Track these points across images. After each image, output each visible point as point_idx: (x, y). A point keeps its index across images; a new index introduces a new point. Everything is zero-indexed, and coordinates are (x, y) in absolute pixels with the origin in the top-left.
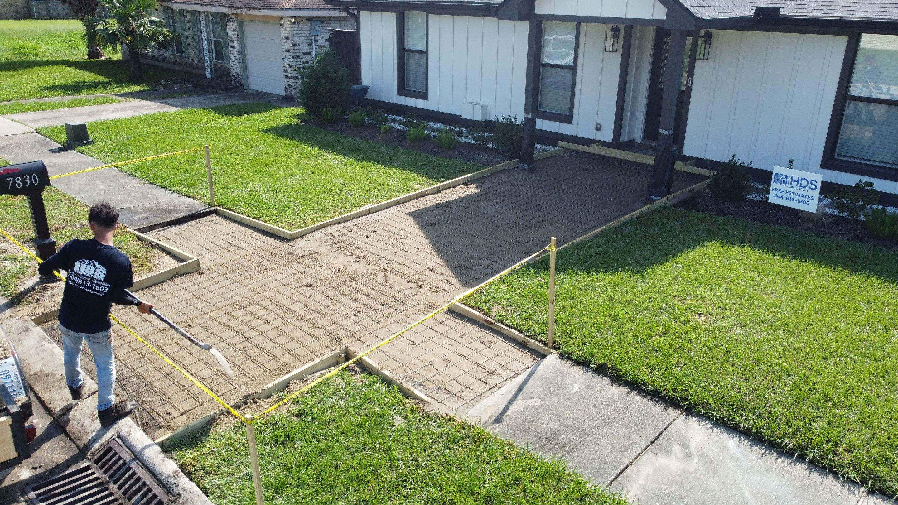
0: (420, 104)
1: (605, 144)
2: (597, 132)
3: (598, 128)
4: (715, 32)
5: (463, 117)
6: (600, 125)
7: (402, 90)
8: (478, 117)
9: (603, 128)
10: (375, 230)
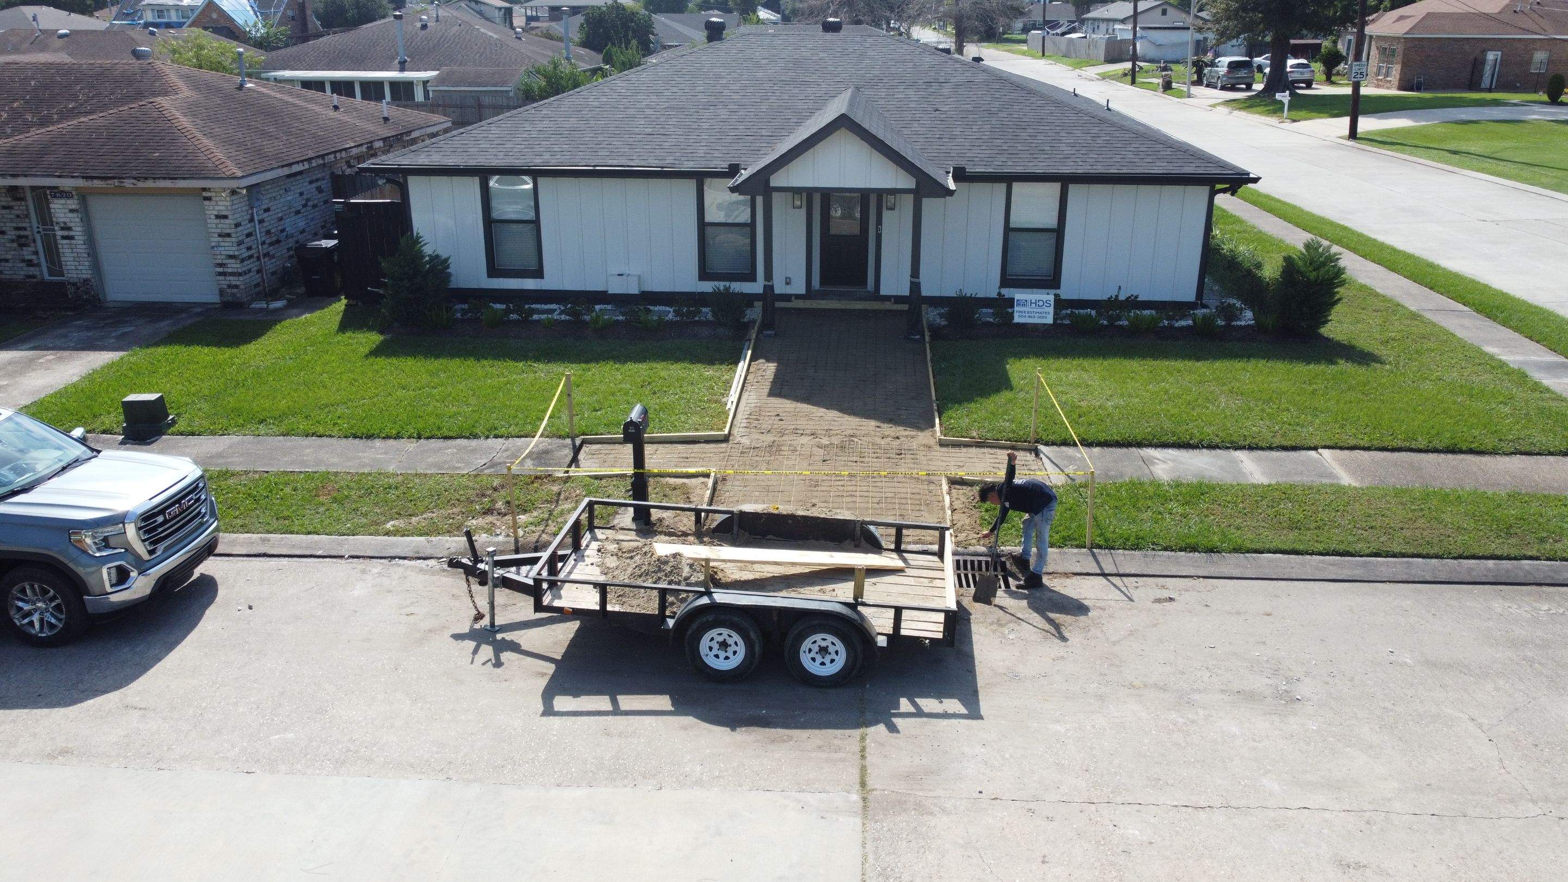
0: (530, 284)
1: (798, 297)
2: (787, 286)
3: (789, 282)
5: (610, 292)
6: (791, 278)
7: (493, 271)
8: (634, 290)
9: (793, 281)
10: (775, 414)
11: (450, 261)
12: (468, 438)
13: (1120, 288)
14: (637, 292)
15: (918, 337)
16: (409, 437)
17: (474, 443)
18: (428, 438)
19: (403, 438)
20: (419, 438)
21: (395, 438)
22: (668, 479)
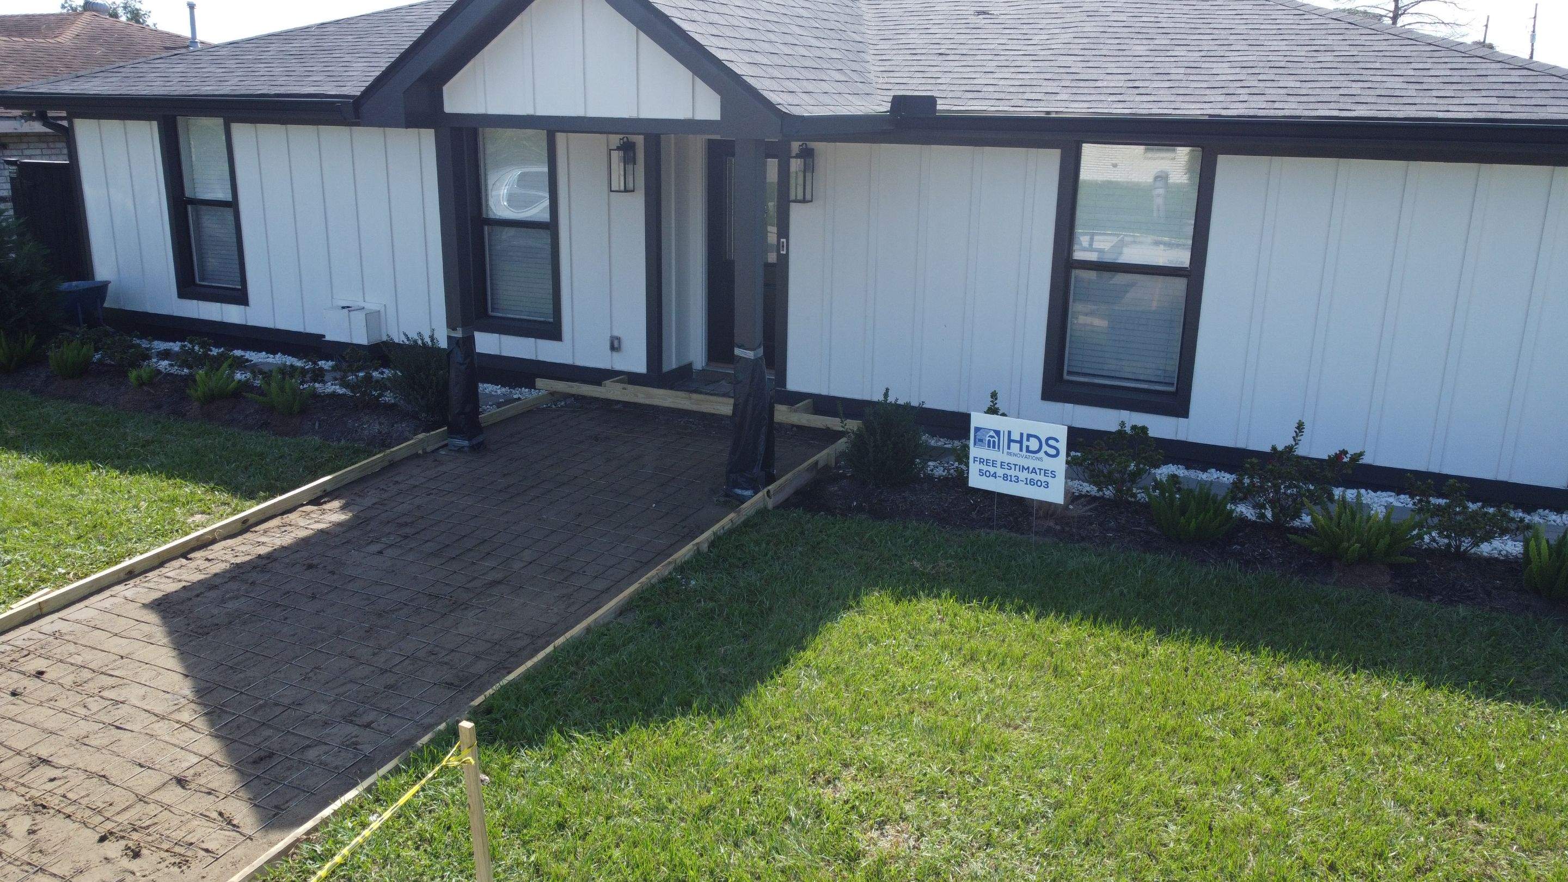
0: (231, 314)
1: (633, 379)
2: (615, 354)
3: (615, 344)
4: (819, 146)
5: (328, 338)
6: (619, 339)
7: (188, 286)
8: (361, 337)
13: (1300, 427)
14: (363, 341)
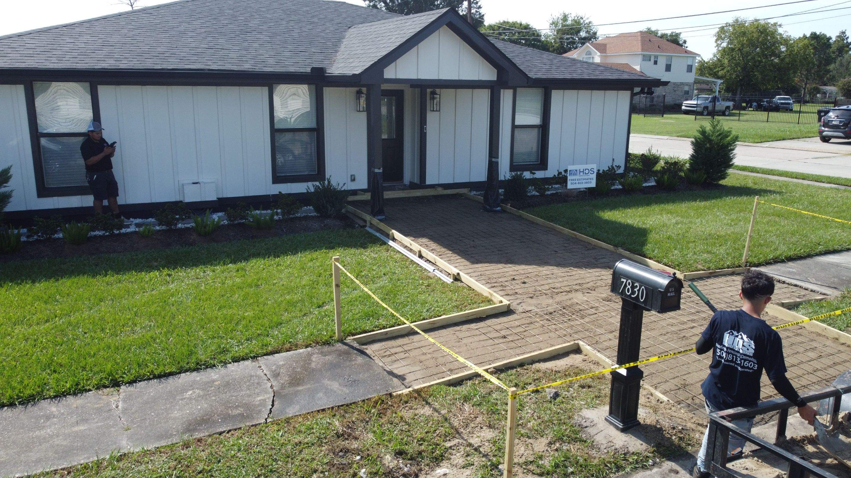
2: (353, 182)
3: (353, 179)
5: (185, 201)
7: (42, 190)
8: (212, 197)
9: (356, 178)
10: (510, 278)
11: (12, 172)
12: (197, 370)
13: (613, 160)
14: (215, 199)
15: (499, 208)
16: (98, 387)
17: (213, 375)
18: (131, 383)
19: (90, 390)
20: (116, 384)
21: (75, 394)
22: (537, 366)
